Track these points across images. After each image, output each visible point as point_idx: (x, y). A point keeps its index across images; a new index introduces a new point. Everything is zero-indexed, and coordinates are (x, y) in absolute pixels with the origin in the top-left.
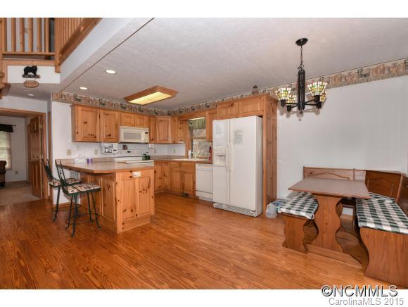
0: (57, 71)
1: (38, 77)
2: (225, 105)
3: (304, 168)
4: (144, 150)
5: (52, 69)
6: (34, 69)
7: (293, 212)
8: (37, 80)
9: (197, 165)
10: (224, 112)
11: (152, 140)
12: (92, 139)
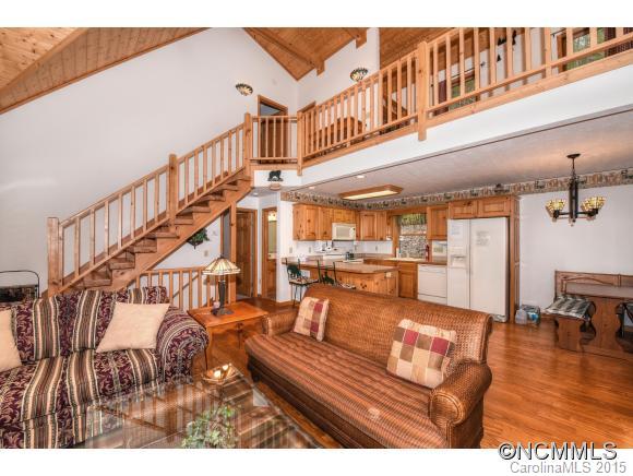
0: (300, 175)
1: (280, 180)
2: (459, 203)
3: (556, 272)
4: (348, 247)
5: (295, 172)
6: (278, 173)
7: (561, 312)
8: (280, 183)
9: (419, 266)
10: (458, 210)
11: (358, 236)
12: (312, 238)
